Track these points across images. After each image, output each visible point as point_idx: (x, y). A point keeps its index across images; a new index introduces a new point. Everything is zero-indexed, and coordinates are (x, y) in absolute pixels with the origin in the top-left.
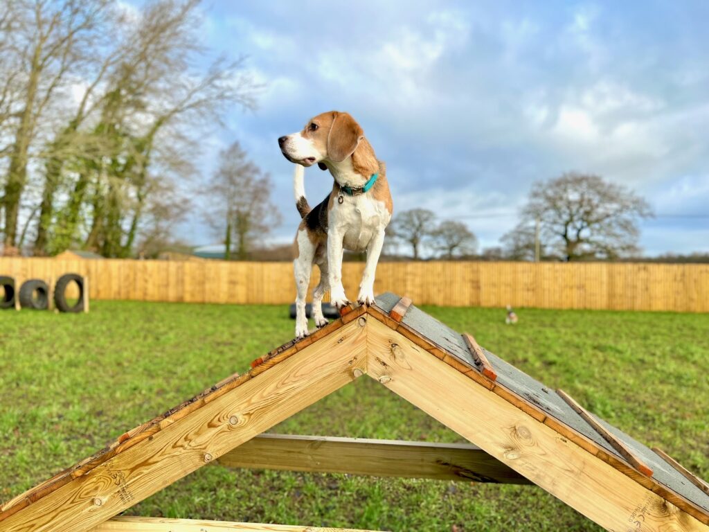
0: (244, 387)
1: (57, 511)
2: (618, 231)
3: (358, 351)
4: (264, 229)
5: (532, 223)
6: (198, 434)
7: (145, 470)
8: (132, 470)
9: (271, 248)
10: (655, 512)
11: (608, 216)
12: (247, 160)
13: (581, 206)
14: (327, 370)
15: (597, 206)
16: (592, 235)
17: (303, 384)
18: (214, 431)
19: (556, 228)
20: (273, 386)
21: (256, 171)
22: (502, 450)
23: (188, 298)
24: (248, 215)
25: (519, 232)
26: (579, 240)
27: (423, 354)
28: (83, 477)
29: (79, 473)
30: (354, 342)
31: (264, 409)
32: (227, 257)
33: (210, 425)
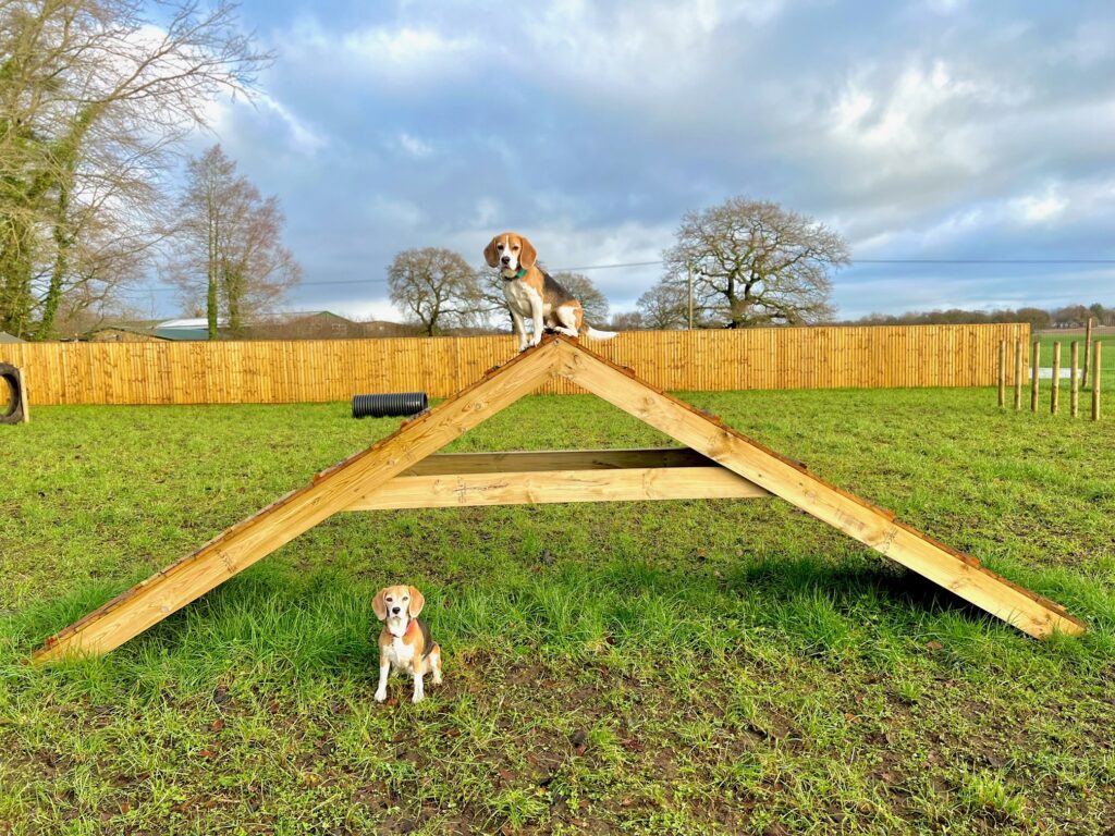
0: (483, 386)
1: (364, 471)
2: (801, 283)
3: (555, 360)
4: (272, 290)
5: (683, 276)
6: (455, 416)
7: (422, 441)
8: (414, 441)
9: (285, 321)
10: (721, 438)
11: (788, 263)
12: (236, 176)
13: (752, 249)
14: (536, 373)
15: (773, 248)
16: (766, 290)
17: (520, 383)
18: (466, 414)
19: (717, 281)
20: (502, 384)
21: (253, 195)
22: (638, 413)
23: (179, 398)
24: (242, 267)
25: (666, 288)
26: (749, 299)
27: (593, 360)
28: (380, 448)
29: (377, 446)
30: (551, 356)
31: (497, 399)
33: (463, 410)
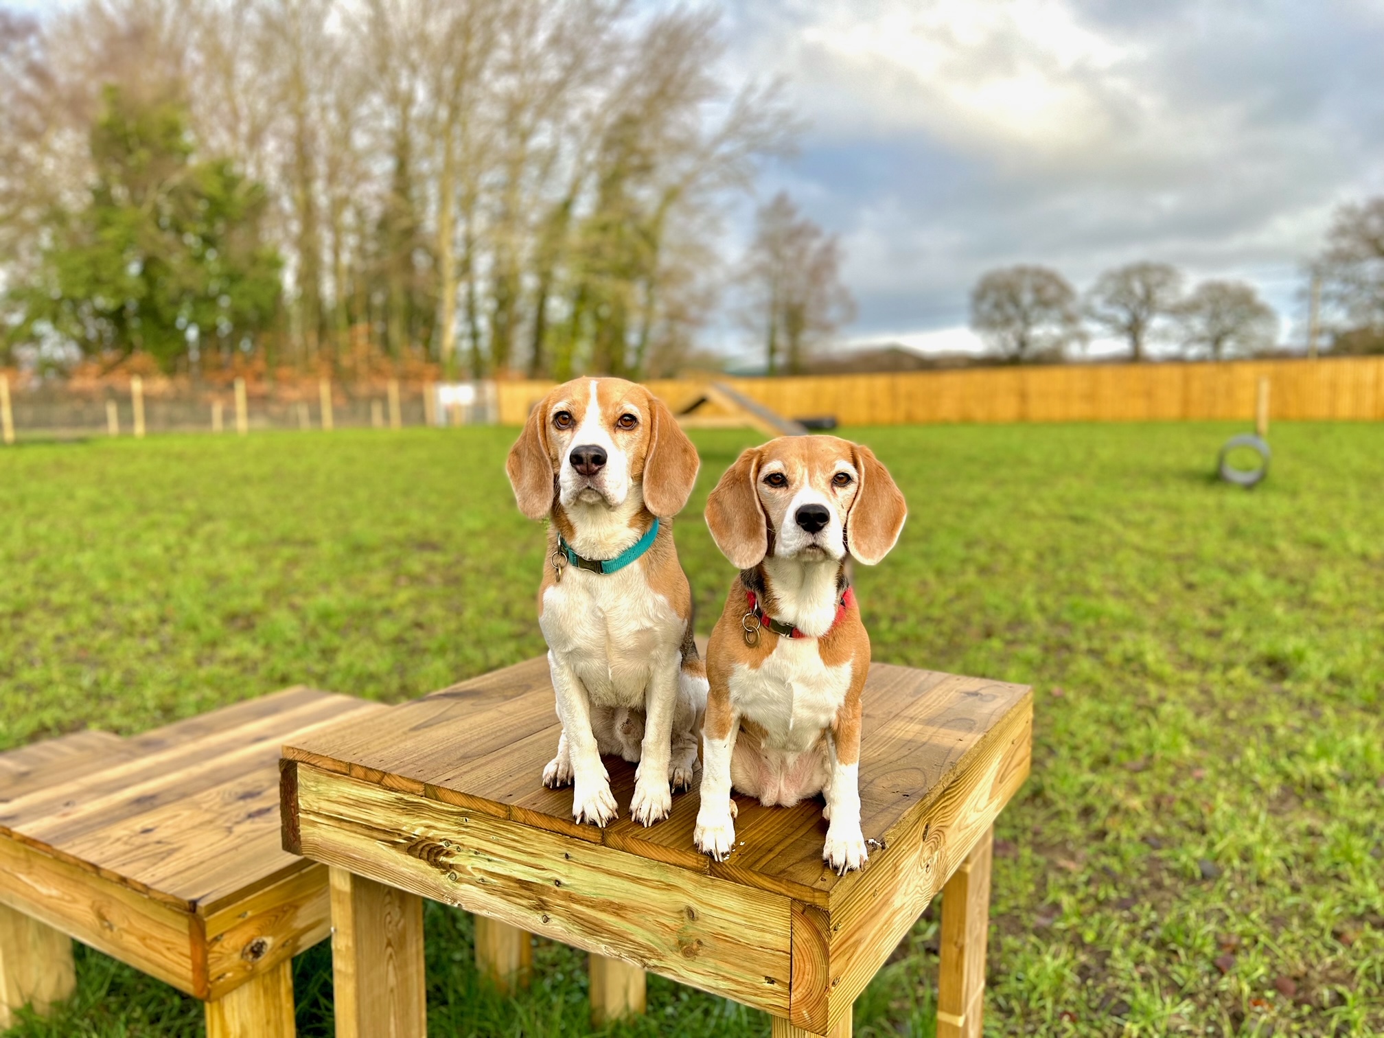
24: (803, 306)
32: (771, 372)
